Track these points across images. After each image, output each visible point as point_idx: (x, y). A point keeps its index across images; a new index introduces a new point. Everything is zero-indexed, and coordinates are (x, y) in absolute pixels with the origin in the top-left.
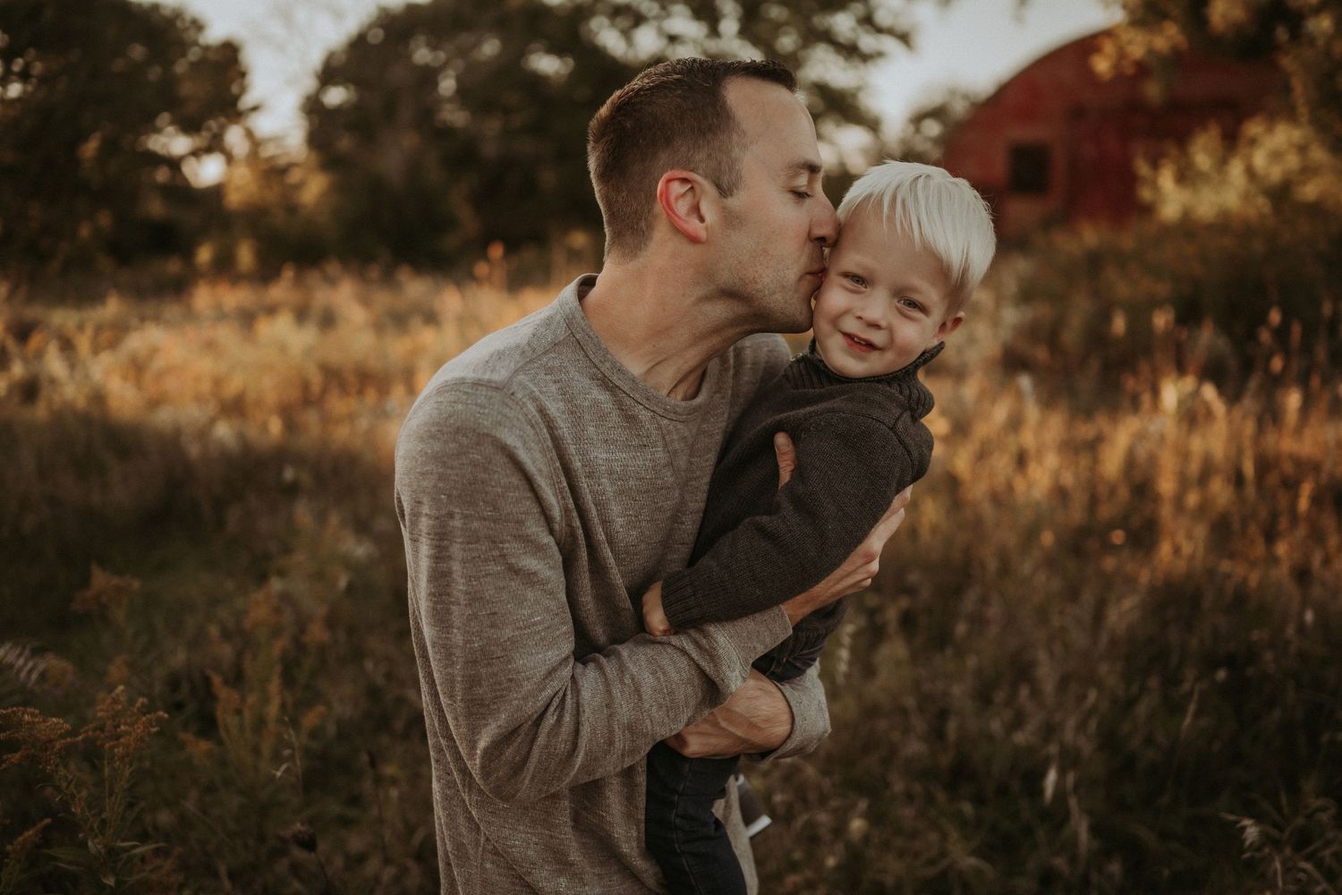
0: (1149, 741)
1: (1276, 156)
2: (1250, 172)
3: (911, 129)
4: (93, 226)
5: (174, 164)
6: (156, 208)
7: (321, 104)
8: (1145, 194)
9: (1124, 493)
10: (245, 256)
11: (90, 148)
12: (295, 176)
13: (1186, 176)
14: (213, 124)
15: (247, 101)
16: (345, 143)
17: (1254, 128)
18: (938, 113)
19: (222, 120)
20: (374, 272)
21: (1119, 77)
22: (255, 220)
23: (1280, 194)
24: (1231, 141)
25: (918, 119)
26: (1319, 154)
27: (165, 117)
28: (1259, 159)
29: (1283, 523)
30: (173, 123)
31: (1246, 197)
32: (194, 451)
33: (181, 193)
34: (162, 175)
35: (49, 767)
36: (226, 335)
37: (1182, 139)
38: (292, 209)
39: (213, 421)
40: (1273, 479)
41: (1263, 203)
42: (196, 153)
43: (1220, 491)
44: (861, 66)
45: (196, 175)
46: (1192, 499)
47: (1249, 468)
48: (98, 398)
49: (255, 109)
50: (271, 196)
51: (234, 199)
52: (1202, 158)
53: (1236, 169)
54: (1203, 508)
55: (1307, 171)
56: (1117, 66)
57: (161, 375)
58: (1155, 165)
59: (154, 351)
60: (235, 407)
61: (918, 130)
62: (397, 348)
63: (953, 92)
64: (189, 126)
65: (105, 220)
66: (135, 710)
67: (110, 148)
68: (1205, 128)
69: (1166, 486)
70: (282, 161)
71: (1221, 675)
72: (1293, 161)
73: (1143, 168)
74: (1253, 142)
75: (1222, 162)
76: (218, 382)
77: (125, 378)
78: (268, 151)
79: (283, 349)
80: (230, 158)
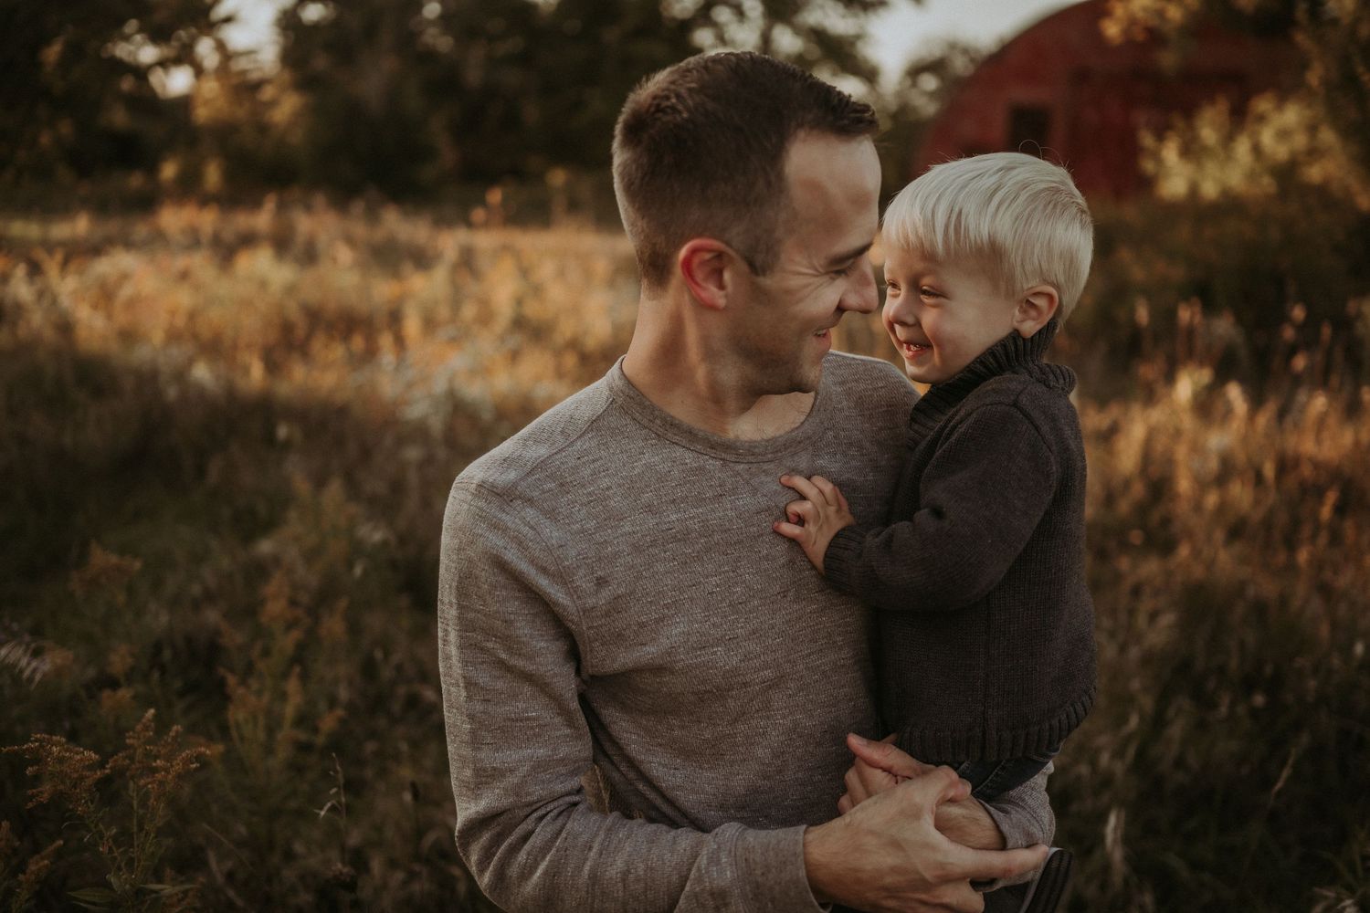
0: (1179, 763)
1: (1283, 134)
2: (1257, 150)
3: (908, 82)
4: (54, 134)
5: (141, 73)
6: (119, 118)
7: (300, 20)
8: (1148, 166)
9: (1138, 490)
10: (213, 175)
11: (53, 52)
12: (268, 93)
13: (1191, 151)
14: (182, 34)
15: (220, 11)
16: (321, 63)
17: (1263, 104)
18: (935, 66)
19: (193, 30)
20: (358, 207)
21: (1129, 43)
22: (223, 136)
23: (1286, 174)
24: (1239, 117)
25: (916, 71)
26: (1328, 136)
27: (132, 25)
28: (1267, 137)
29: (1306, 531)
30: (140, 30)
31: (1251, 176)
32: (172, 393)
33: (148, 104)
34: (127, 84)
35: (80, 809)
36: (201, 264)
37: (1189, 112)
38: (263, 128)
39: (191, 362)
40: (1291, 482)
41: (1267, 184)
42: (164, 64)
43: (1240, 493)
44: (862, 14)
45: (164, 86)
46: (1212, 500)
47: (1269, 470)
48: (65, 327)
49: (228, 20)
50: (241, 113)
51: (202, 114)
52: (1208, 134)
53: (1242, 148)
54: (1222, 508)
55: (1314, 153)
56: (1126, 32)
57: (132, 304)
58: (1160, 136)
59: (124, 277)
60: (214, 347)
61: (914, 84)
62: (383, 290)
63: (953, 46)
64: (158, 35)
65: (66, 128)
66: (170, 740)
67: (75, 52)
68: (1212, 101)
69: (1184, 485)
70: (255, 76)
71: (1259, 700)
72: (1300, 141)
73: (1147, 140)
74: (1261, 119)
75: (1228, 139)
76: (192, 316)
77: (95, 307)
78: (240, 65)
79: (263, 284)
80: (199, 71)
